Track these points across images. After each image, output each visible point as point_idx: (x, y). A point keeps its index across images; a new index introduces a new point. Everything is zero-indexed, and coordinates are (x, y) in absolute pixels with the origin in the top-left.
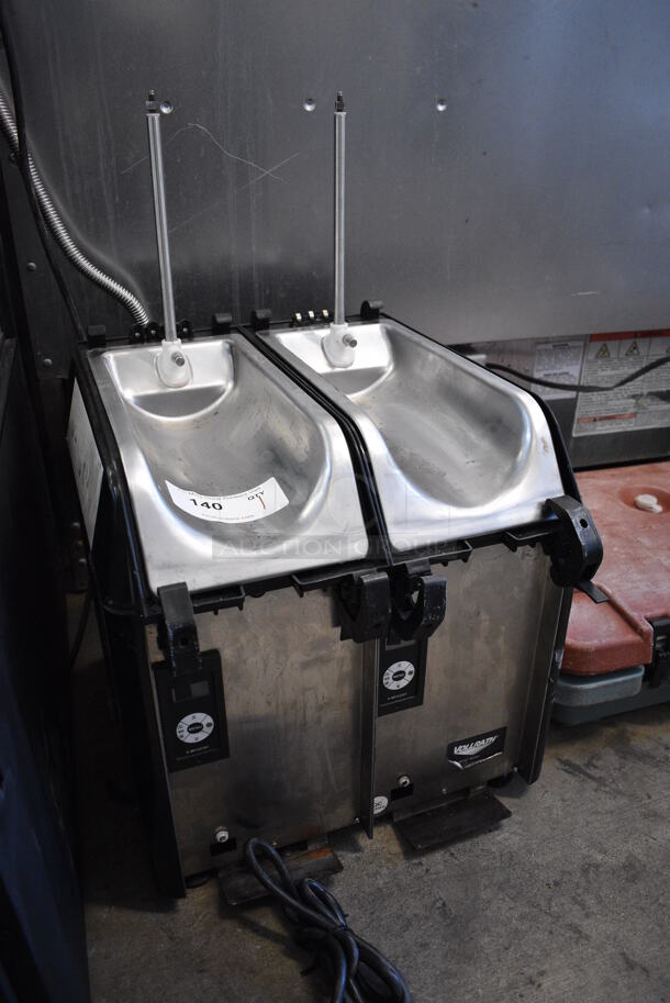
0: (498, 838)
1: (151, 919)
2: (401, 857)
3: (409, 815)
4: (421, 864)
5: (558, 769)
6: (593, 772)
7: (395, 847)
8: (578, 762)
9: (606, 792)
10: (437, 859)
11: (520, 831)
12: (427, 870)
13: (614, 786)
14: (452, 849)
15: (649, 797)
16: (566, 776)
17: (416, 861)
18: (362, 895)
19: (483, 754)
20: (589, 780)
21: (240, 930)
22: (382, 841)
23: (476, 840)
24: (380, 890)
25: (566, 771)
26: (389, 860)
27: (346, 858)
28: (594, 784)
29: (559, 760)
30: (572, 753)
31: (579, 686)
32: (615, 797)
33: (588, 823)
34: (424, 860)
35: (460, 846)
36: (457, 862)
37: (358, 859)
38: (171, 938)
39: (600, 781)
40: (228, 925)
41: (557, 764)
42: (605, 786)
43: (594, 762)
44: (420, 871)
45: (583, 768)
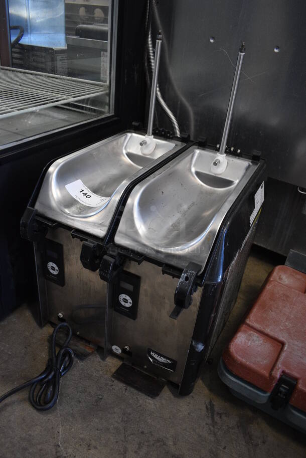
0: (147, 400)
1: (35, 324)
2: (111, 374)
3: (130, 365)
4: (113, 381)
5: (205, 403)
6: (217, 418)
7: (114, 370)
8: (216, 409)
9: (210, 429)
10: (119, 386)
11: (158, 406)
12: (112, 385)
13: (216, 430)
14: (128, 388)
15: (225, 448)
16: (204, 408)
17: (114, 380)
18: (86, 371)
19: (165, 364)
20: (210, 419)
21: (46, 347)
22: (113, 364)
23: (140, 393)
24: (92, 376)
25: (207, 407)
26: (107, 371)
27: (97, 358)
28: (210, 421)
29: (211, 402)
30: (219, 404)
31: (227, 374)
32: (210, 434)
33: (185, 429)
34: (116, 381)
35: (132, 389)
36: (124, 392)
37: (100, 362)
38: (31, 334)
39: (214, 423)
40: (46, 343)
41: (207, 402)
42: (214, 427)
43: (223, 416)
44: (110, 383)
45: (215, 413)
